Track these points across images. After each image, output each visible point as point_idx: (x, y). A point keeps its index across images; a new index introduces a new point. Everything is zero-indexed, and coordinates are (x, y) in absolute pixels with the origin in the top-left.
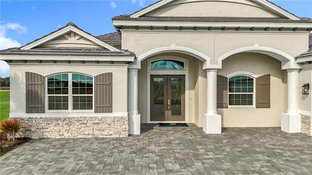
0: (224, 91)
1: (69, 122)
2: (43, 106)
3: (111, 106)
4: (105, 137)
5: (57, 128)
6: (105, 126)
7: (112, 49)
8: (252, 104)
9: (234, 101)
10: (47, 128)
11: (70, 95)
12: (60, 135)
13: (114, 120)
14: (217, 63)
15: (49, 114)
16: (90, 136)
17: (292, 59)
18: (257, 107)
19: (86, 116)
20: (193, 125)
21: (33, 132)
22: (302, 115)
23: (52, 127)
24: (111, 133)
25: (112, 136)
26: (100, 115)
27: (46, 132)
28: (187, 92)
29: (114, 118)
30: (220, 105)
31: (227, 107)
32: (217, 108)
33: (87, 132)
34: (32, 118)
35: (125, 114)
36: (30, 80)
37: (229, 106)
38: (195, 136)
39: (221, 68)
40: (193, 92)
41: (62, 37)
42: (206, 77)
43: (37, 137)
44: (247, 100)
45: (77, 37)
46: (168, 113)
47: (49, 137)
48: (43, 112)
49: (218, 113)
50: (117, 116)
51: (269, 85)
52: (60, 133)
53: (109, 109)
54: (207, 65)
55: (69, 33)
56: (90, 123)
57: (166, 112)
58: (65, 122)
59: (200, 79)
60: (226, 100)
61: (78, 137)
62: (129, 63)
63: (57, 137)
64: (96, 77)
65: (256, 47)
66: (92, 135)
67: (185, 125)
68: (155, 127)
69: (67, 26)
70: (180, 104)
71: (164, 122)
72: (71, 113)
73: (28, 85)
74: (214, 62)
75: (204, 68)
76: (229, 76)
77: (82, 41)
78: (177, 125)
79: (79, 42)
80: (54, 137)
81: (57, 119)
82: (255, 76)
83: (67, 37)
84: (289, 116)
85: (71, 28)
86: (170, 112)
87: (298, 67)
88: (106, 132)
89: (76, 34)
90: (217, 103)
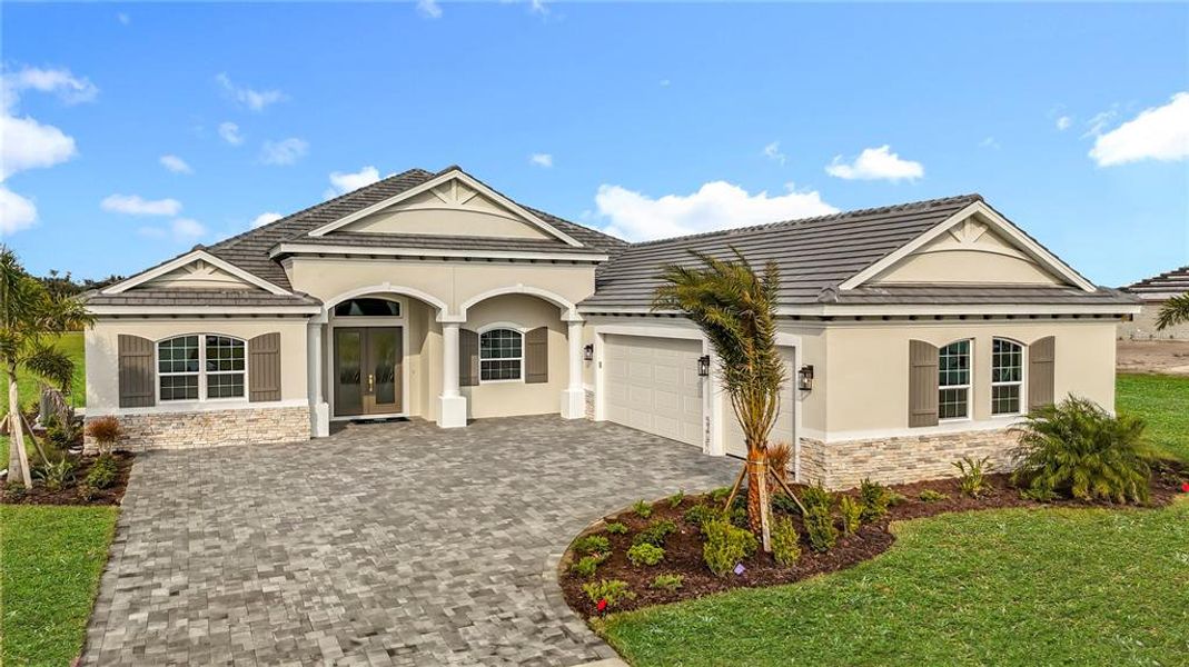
0: (473, 357)
1: (204, 420)
2: (153, 395)
3: (278, 390)
4: (269, 442)
5: (180, 432)
6: (268, 424)
7: (278, 291)
8: (519, 377)
9: (490, 372)
10: (161, 433)
11: (202, 374)
12: (185, 444)
13: (285, 412)
14: (459, 314)
15: (163, 407)
16: (242, 443)
17: (572, 308)
18: (527, 382)
19: (234, 408)
20: (419, 419)
21: (134, 440)
22: (587, 391)
23: (170, 430)
24: (279, 435)
25: (282, 440)
26: (260, 406)
27: (159, 439)
28: (406, 359)
29: (285, 409)
30: (465, 380)
31: (478, 384)
32: (461, 385)
33: (236, 435)
34: (132, 416)
35: (305, 403)
36: (127, 348)
37: (482, 382)
38: (424, 432)
39: (465, 320)
40: (417, 357)
41: (182, 270)
42: (442, 334)
43: (142, 450)
44: (512, 371)
45: (210, 269)
46: (369, 400)
47: (165, 448)
48: (153, 404)
49: (461, 395)
50: (289, 406)
51: (546, 344)
52: (186, 440)
53: (275, 394)
54: (443, 317)
55: (195, 264)
56: (241, 420)
57: (365, 399)
58: (195, 420)
59: (431, 336)
60: (477, 371)
61: (220, 445)
62: (310, 315)
63: (180, 448)
64: (252, 342)
65: (519, 288)
66: (246, 440)
67: (403, 419)
68: (348, 426)
69: (194, 250)
70: (393, 380)
71: (362, 417)
72: (203, 403)
73: (121, 358)
74: (453, 312)
75: (437, 320)
76: (481, 331)
77: (218, 277)
78: (389, 420)
79: (212, 277)
80: (174, 448)
81: (180, 416)
82: (523, 330)
83: (190, 269)
84: (568, 394)
85: (200, 255)
86: (373, 398)
87: (581, 319)
88: (270, 435)
89: (206, 264)
90: (460, 378)
